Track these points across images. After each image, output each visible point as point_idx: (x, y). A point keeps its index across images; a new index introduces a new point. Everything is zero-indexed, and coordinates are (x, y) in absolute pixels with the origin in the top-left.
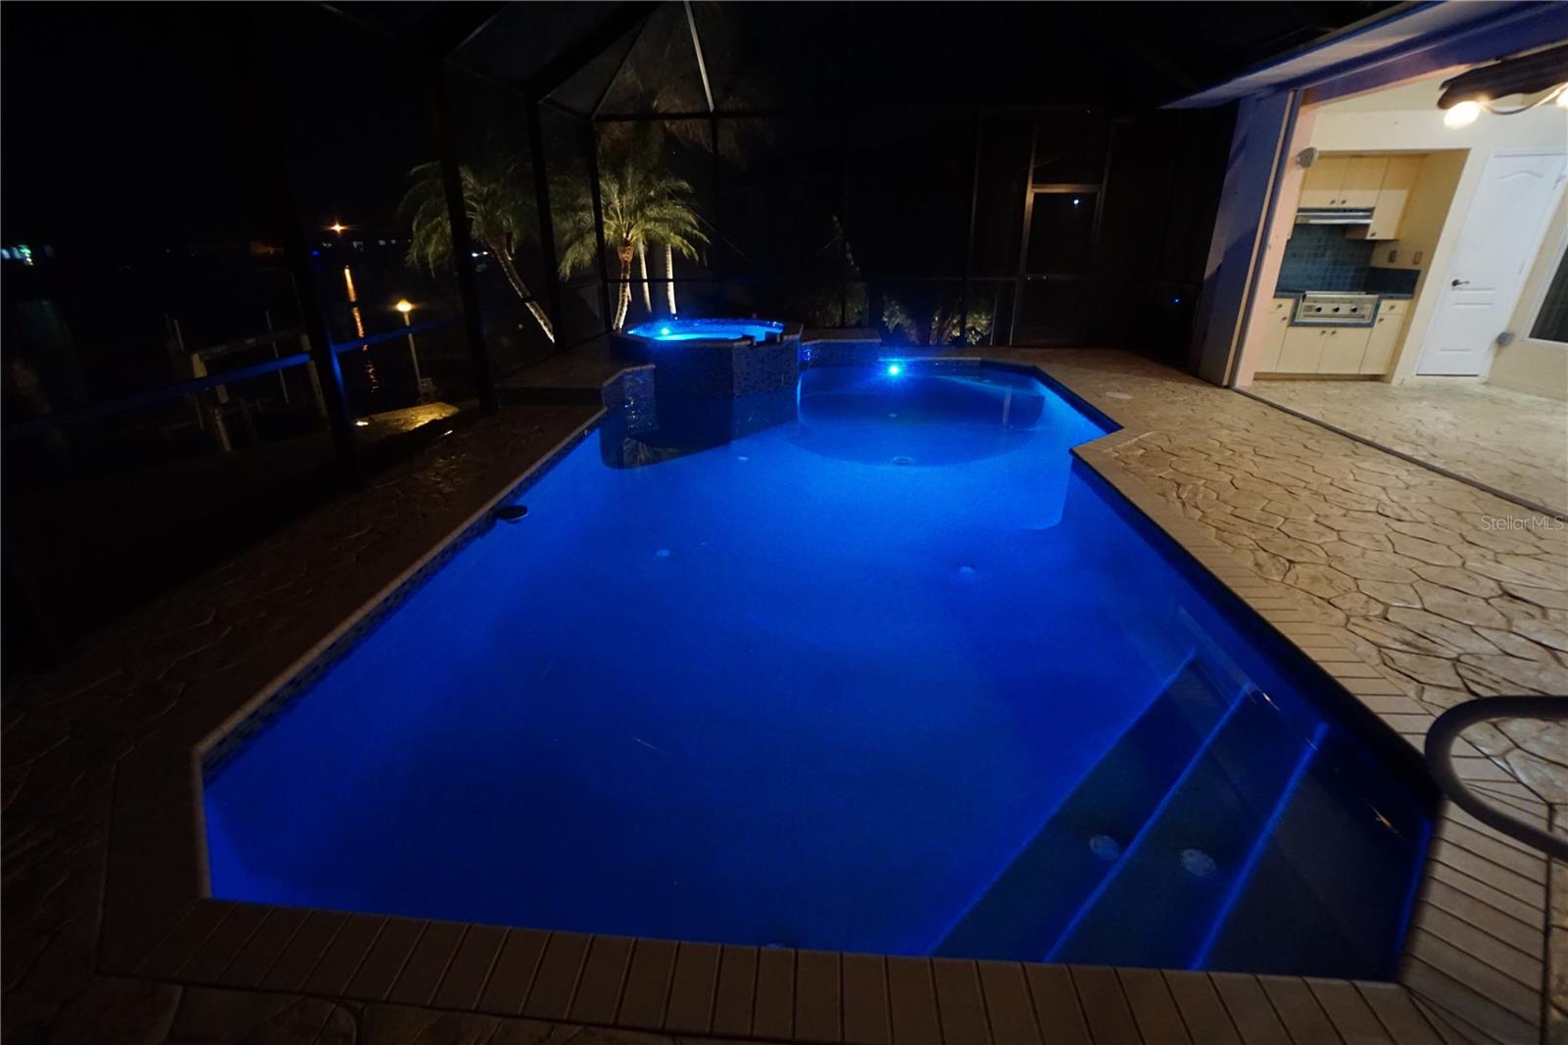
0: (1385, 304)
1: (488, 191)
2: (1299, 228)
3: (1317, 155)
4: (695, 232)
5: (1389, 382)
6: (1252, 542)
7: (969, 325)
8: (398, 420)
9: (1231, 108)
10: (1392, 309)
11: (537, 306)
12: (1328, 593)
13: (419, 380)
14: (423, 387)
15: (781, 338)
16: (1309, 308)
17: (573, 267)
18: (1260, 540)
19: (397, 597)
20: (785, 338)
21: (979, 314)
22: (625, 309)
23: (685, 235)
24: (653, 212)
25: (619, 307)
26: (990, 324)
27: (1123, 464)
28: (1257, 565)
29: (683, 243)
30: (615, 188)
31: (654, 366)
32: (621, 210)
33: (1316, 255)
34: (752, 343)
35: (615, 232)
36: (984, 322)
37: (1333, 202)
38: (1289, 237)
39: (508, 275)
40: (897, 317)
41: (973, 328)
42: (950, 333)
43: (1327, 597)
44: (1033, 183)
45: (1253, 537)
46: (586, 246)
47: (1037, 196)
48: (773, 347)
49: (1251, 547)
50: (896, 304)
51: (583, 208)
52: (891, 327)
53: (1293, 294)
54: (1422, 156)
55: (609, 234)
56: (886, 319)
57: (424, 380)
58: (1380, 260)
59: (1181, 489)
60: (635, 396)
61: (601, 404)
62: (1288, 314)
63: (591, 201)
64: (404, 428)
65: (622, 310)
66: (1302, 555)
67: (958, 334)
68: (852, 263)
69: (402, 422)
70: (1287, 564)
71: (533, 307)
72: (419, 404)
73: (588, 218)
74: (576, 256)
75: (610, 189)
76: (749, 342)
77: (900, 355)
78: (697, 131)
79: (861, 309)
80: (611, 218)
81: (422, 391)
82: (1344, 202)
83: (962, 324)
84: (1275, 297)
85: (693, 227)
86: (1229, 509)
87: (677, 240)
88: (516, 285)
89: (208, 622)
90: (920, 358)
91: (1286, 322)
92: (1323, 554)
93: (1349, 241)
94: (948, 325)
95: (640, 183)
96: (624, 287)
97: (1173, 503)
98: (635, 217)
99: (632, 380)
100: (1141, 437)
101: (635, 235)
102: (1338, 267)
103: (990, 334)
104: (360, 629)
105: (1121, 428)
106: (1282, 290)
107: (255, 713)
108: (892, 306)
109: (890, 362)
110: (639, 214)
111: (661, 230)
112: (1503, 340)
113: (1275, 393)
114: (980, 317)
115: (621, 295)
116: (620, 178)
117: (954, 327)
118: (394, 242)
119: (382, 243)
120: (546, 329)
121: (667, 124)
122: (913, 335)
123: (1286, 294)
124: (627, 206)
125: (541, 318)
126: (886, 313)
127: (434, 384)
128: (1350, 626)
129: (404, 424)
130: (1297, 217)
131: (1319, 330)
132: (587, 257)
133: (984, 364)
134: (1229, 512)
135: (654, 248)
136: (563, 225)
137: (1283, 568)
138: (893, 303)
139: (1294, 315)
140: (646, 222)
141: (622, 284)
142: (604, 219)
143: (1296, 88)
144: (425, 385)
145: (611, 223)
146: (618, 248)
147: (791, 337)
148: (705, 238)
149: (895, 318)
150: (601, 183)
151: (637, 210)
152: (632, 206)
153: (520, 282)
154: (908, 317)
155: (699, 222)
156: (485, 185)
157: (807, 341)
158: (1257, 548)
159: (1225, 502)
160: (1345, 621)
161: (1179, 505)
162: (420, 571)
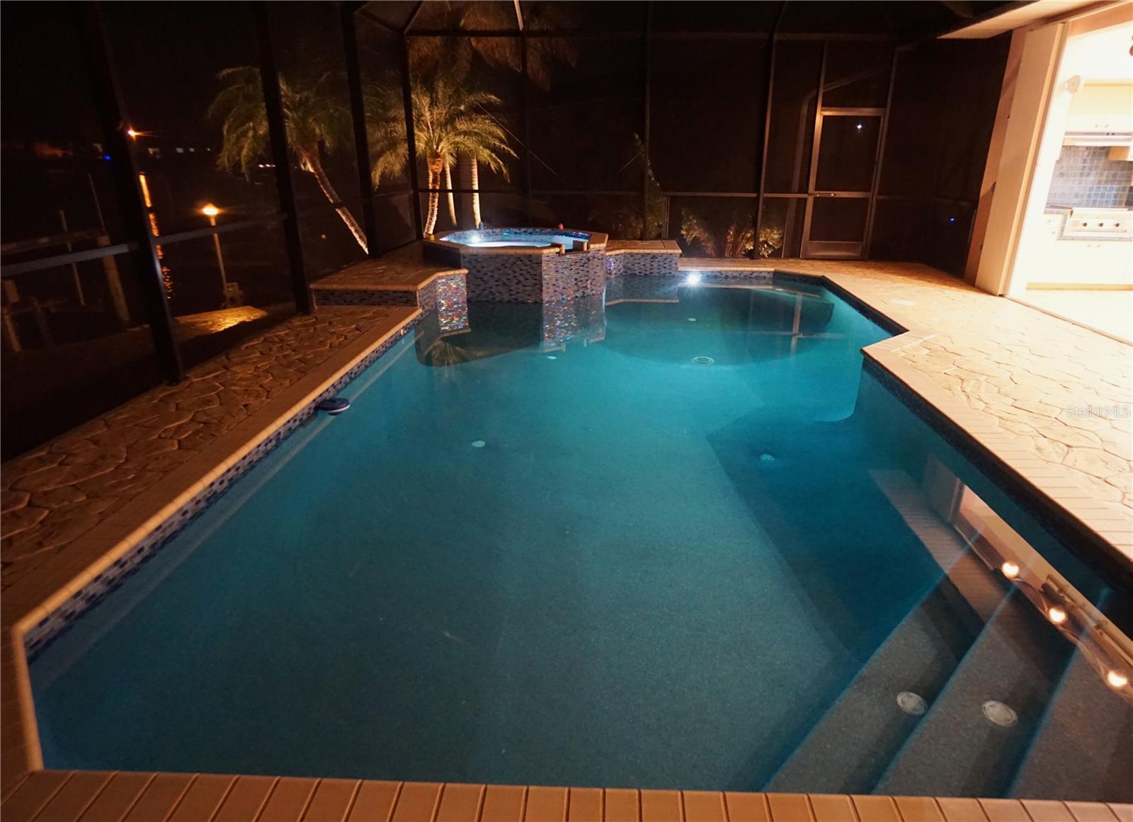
1: (300, 98)
2: (1067, 149)
3: (1082, 83)
4: (503, 146)
6: (1033, 430)
7: (761, 240)
8: (206, 322)
9: (1003, 41)
11: (348, 212)
12: (1104, 473)
13: (225, 284)
14: (229, 291)
15: (588, 247)
16: (1075, 224)
17: (383, 175)
18: (1040, 428)
19: (221, 483)
20: (592, 246)
21: (771, 227)
22: (435, 219)
23: (494, 149)
24: (462, 126)
25: (429, 216)
26: (782, 238)
27: (910, 362)
28: (1038, 449)
29: (490, 156)
30: (426, 101)
31: (466, 271)
32: (432, 123)
33: (1082, 175)
34: (561, 250)
35: (427, 144)
36: (776, 237)
37: (1096, 126)
38: (1058, 159)
39: (319, 182)
40: (695, 230)
41: (766, 242)
42: (744, 246)
43: (1104, 477)
44: (823, 106)
45: (1033, 424)
46: (397, 156)
47: (825, 117)
48: (580, 255)
49: (1032, 434)
50: (694, 219)
51: (394, 119)
52: (689, 239)
53: (1062, 210)
55: (420, 146)
56: (684, 233)
57: (230, 284)
59: (965, 384)
60: (448, 299)
61: (416, 305)
62: (1057, 228)
63: (403, 112)
64: (212, 329)
65: (431, 219)
66: (1079, 440)
67: (752, 248)
68: (653, 179)
69: (210, 323)
70: (1066, 449)
71: (344, 213)
72: (225, 308)
73: (401, 129)
74: (388, 165)
75: (422, 101)
76: (557, 250)
77: (699, 265)
78: (503, 50)
79: (661, 223)
80: (421, 130)
81: (228, 296)
82: (1106, 126)
83: (755, 237)
84: (1045, 213)
85: (501, 141)
86: (1010, 402)
87: (485, 154)
88: (328, 193)
89: (22, 506)
90: (717, 268)
92: (1096, 439)
93: (1112, 163)
94: (743, 238)
95: (450, 97)
96: (434, 197)
97: (959, 395)
98: (446, 130)
99: (444, 284)
100: (926, 339)
101: (444, 147)
102: (1102, 186)
103: (782, 247)
104: (185, 513)
105: (907, 331)
106: (1052, 206)
107: (78, 594)
108: (690, 221)
109: (689, 272)
110: (449, 127)
111: (469, 143)
113: (1047, 301)
114: (773, 232)
115: (430, 205)
116: (431, 90)
117: (748, 240)
118: (192, 150)
119: (180, 150)
120: (356, 236)
121: (473, 41)
122: (710, 246)
123: (1056, 210)
124: (437, 119)
125: (353, 225)
126: (684, 227)
127: (240, 288)
128: (1126, 501)
129: (211, 326)
130: (1064, 139)
131: (1086, 243)
132: (397, 168)
133: (776, 274)
134: (1011, 403)
135: (462, 160)
136: (375, 135)
137: (1062, 452)
138: (691, 217)
139: (1062, 230)
140: (455, 135)
141: (431, 194)
142: (416, 131)
143: (1064, 20)
144: (230, 289)
145: (421, 134)
146: (428, 160)
147: (597, 246)
148: (512, 152)
149: (693, 231)
150: (413, 96)
151: (448, 122)
152: (442, 119)
153: (331, 188)
154: (706, 230)
155: (508, 136)
156: (297, 93)
157: (611, 250)
158: (1038, 434)
159: (1006, 395)
160: (1121, 497)
161: (965, 398)
162: (244, 458)
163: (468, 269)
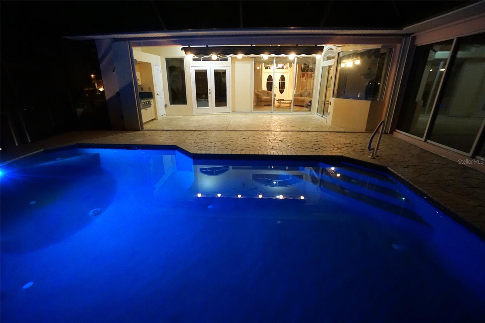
10: (152, 101)
112: (166, 106)
131: (145, 110)
143: (128, 41)
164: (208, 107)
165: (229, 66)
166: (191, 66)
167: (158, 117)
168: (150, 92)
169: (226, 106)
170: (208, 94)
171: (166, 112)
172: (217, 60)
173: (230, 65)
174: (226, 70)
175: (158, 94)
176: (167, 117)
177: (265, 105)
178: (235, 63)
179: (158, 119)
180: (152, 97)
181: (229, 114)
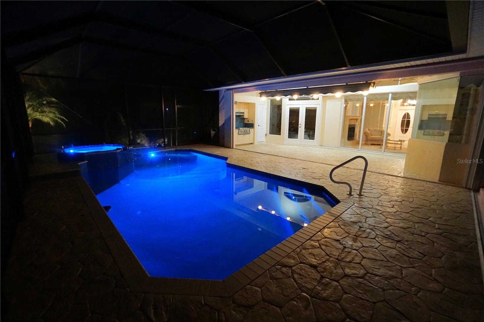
0: (251, 129)
2: (236, 116)
3: (237, 102)
5: (254, 144)
10: (252, 130)
16: (240, 131)
33: (239, 121)
34: (122, 150)
37: (240, 111)
47: (177, 108)
48: (127, 151)
53: (238, 129)
54: (248, 103)
58: (246, 122)
62: (238, 133)
77: (154, 151)
84: (236, 129)
90: (160, 151)
91: (238, 134)
93: (241, 118)
102: (242, 123)
105: (228, 158)
109: (150, 153)
112: (266, 135)
113: (240, 148)
130: (236, 113)
131: (242, 135)
133: (176, 150)
139: (239, 133)
143: (232, 90)
148: (65, 119)
163: (88, 161)
164: (297, 139)
165: (319, 104)
166: (287, 105)
167: (256, 143)
168: (252, 124)
169: (314, 140)
170: (298, 128)
171: (266, 139)
172: (297, 100)
173: (321, 104)
174: (316, 108)
175: (259, 126)
176: (266, 144)
177: (372, 144)
178: (326, 101)
179: (255, 144)
180: (253, 127)
181: (316, 147)
